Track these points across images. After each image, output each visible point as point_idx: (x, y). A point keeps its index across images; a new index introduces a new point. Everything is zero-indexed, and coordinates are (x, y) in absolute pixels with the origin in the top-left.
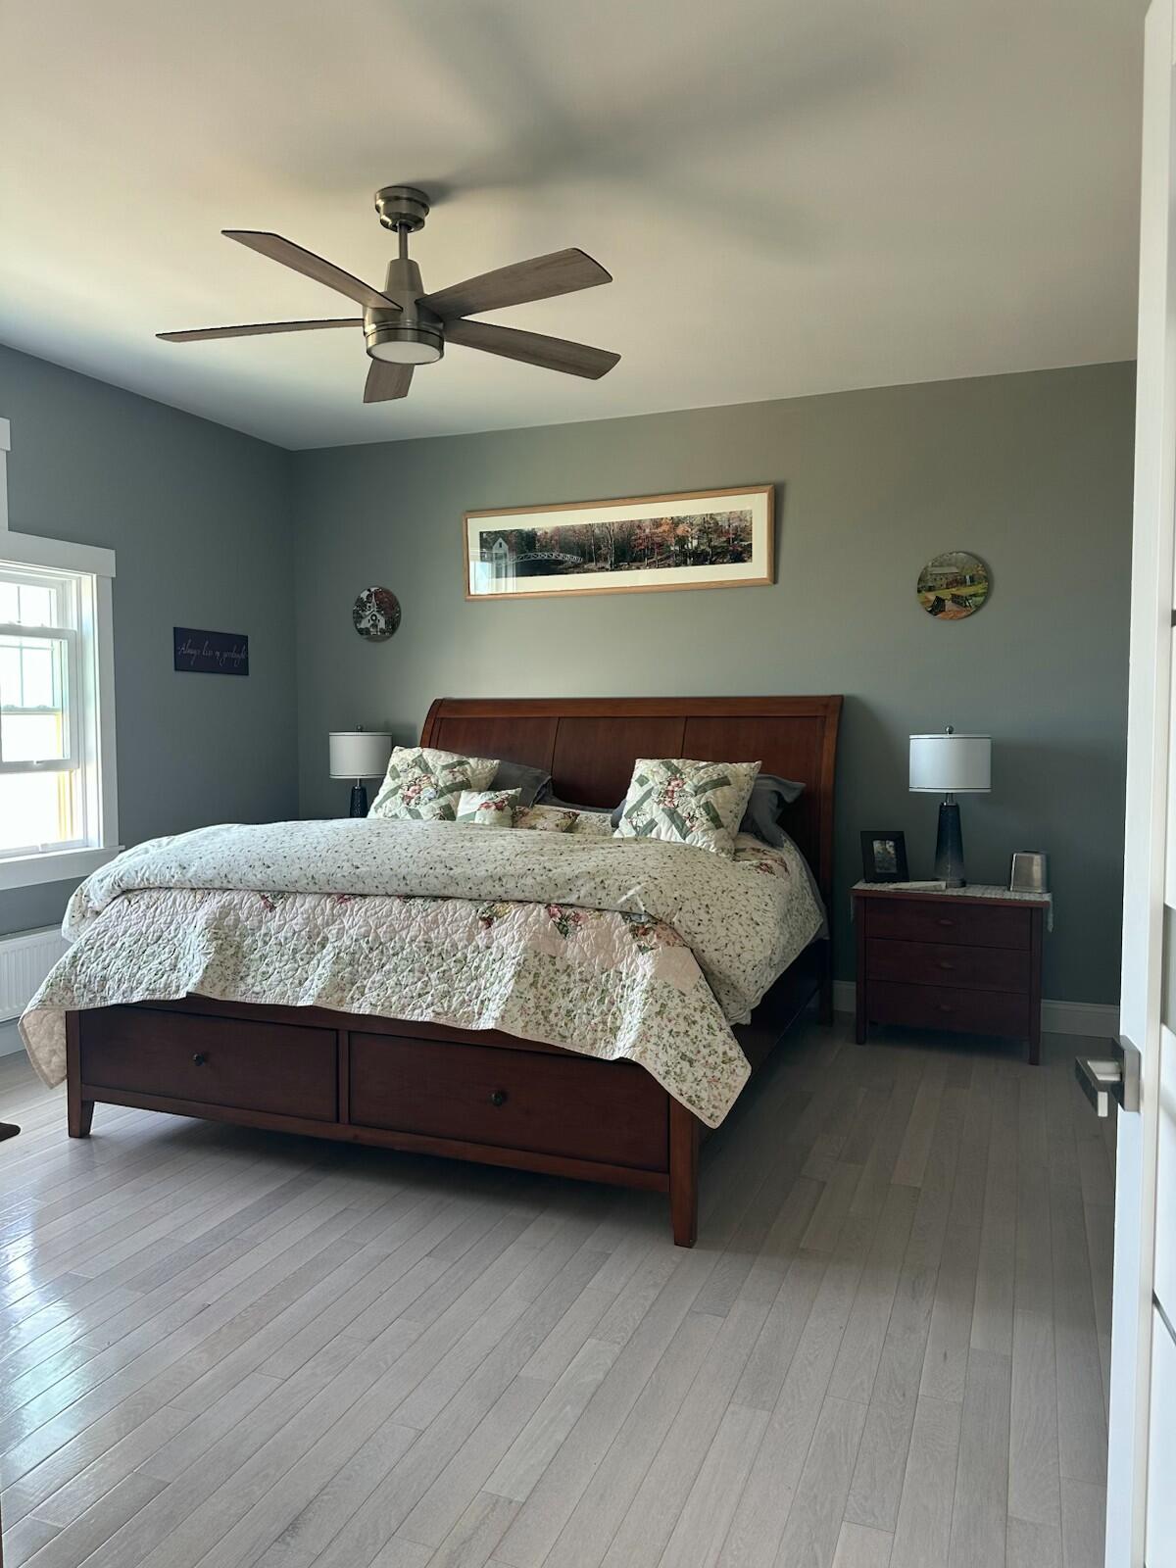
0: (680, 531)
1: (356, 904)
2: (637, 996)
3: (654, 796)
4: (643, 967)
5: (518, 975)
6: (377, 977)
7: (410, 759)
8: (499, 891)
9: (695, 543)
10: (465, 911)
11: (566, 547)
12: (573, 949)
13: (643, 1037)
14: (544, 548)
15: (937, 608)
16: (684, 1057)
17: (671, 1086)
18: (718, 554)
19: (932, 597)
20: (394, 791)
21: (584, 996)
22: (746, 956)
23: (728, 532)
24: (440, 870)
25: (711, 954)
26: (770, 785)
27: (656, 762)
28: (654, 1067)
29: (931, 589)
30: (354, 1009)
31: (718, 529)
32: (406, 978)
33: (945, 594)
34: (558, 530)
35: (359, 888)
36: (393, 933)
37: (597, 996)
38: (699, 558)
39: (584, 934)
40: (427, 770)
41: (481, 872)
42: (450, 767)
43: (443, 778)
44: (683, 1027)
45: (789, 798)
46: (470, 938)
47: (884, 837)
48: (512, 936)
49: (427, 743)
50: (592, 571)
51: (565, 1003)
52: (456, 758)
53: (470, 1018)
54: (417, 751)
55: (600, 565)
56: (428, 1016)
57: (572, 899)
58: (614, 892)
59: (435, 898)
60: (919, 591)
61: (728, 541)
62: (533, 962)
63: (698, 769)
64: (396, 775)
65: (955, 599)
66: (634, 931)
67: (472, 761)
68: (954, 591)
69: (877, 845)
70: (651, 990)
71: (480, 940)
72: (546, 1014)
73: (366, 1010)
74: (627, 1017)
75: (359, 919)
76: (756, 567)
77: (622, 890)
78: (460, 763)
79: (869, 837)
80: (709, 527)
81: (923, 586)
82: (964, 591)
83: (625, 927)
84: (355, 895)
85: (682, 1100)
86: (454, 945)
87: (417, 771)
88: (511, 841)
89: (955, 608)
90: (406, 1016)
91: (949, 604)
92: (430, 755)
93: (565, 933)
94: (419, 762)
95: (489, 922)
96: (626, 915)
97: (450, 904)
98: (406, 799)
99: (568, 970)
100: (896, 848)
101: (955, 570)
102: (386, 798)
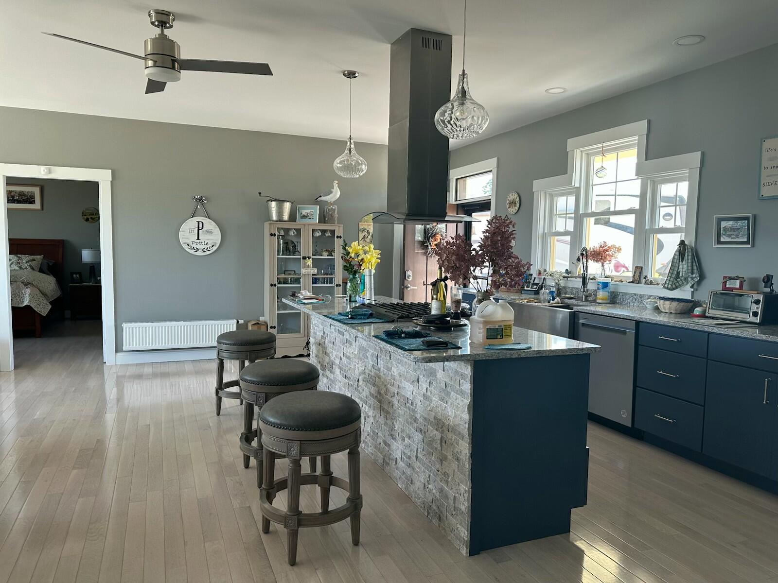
0: (12, 194)
2: (27, 295)
3: (14, 263)
4: (28, 291)
9: (17, 198)
13: (30, 301)
15: (87, 220)
16: (38, 304)
17: (36, 309)
18: (25, 201)
19: (86, 217)
22: (49, 289)
23: (27, 196)
25: (41, 289)
26: (46, 261)
27: (13, 255)
28: (33, 306)
29: (85, 215)
31: (24, 195)
33: (89, 217)
37: (18, 297)
38: (19, 202)
44: (37, 300)
45: (51, 264)
47: (76, 273)
58: (19, 278)
60: (82, 216)
61: (28, 198)
63: (26, 257)
65: (91, 218)
66: (25, 285)
68: (91, 216)
69: (74, 276)
70: (30, 294)
74: (26, 299)
76: (37, 206)
77: (21, 278)
79: (72, 274)
80: (21, 194)
81: (83, 214)
82: (93, 217)
83: (22, 284)
85: (38, 312)
89: (92, 220)
91: (90, 219)
100: (79, 276)
101: (91, 211)
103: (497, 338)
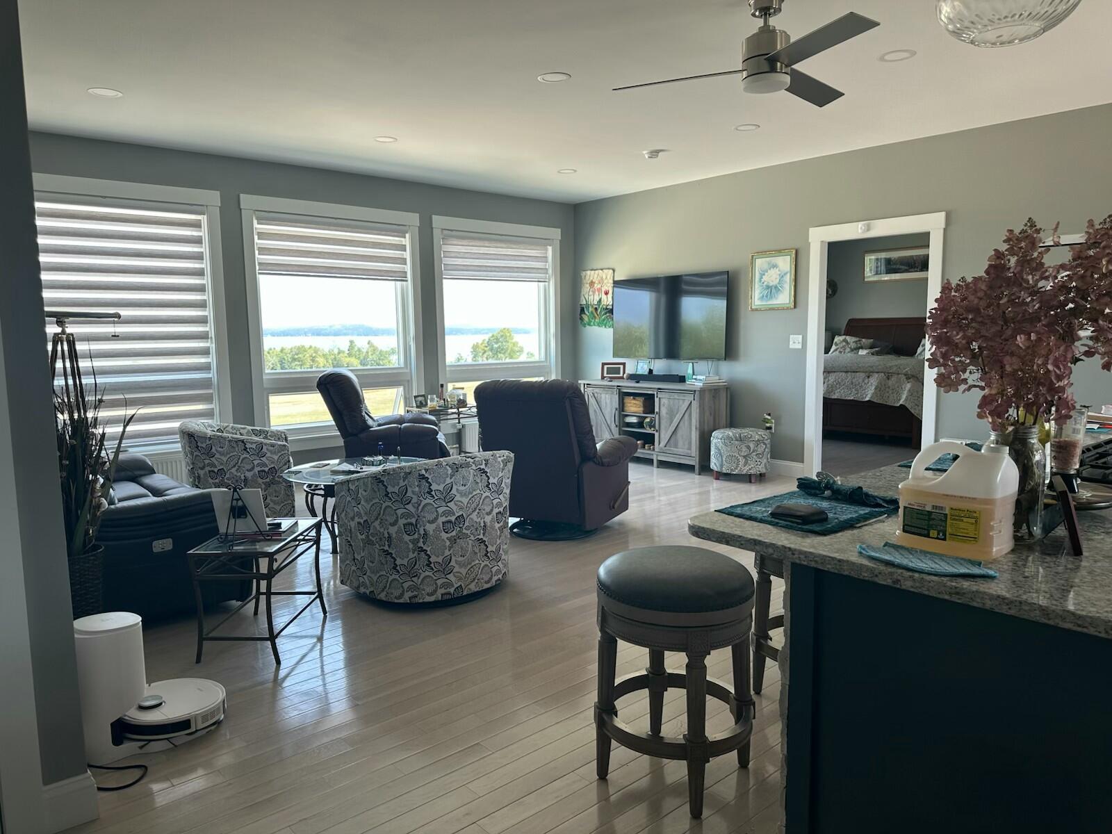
1: (832, 374)
2: (906, 392)
4: (909, 386)
5: (876, 389)
6: (838, 390)
7: (841, 340)
8: (871, 370)
10: (862, 375)
11: (902, 264)
12: (890, 383)
13: (906, 400)
14: (895, 264)
16: (916, 405)
17: (913, 411)
20: (836, 350)
21: (892, 393)
24: (856, 365)
28: (909, 407)
30: (833, 397)
32: (846, 390)
34: (899, 257)
35: (834, 370)
36: (842, 380)
37: (896, 393)
39: (894, 379)
40: (847, 343)
41: (867, 365)
42: (856, 342)
43: (853, 345)
44: (916, 398)
46: (863, 381)
48: (874, 381)
49: (846, 334)
50: (912, 272)
51: (888, 394)
52: (858, 339)
53: (863, 398)
54: (844, 337)
55: (916, 269)
56: (852, 398)
57: (891, 371)
58: (903, 369)
59: (854, 372)
62: (880, 386)
64: (836, 344)
66: (907, 378)
67: (863, 340)
70: (909, 390)
71: (866, 381)
72: (883, 397)
73: (836, 397)
75: (833, 377)
78: (859, 341)
84: (832, 372)
86: (859, 383)
87: (844, 343)
88: (875, 358)
90: (846, 398)
92: (848, 338)
93: (888, 379)
94: (845, 340)
95: (869, 377)
96: (905, 375)
97: (858, 374)
98: (840, 352)
99: (889, 387)
102: (833, 352)
103: (928, 536)
